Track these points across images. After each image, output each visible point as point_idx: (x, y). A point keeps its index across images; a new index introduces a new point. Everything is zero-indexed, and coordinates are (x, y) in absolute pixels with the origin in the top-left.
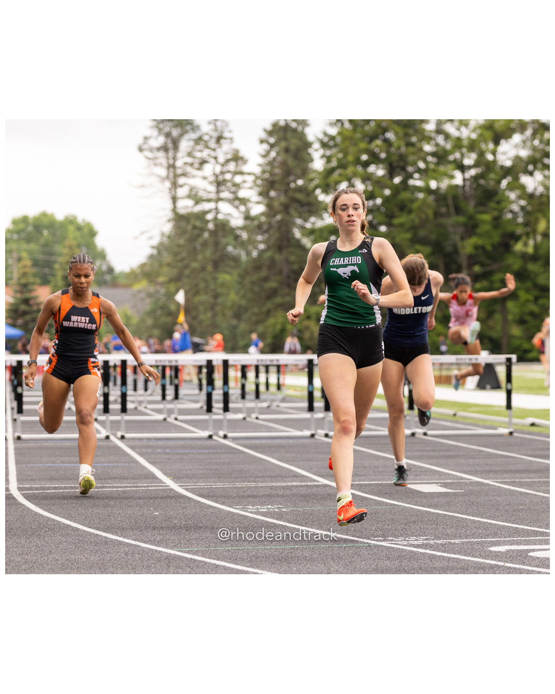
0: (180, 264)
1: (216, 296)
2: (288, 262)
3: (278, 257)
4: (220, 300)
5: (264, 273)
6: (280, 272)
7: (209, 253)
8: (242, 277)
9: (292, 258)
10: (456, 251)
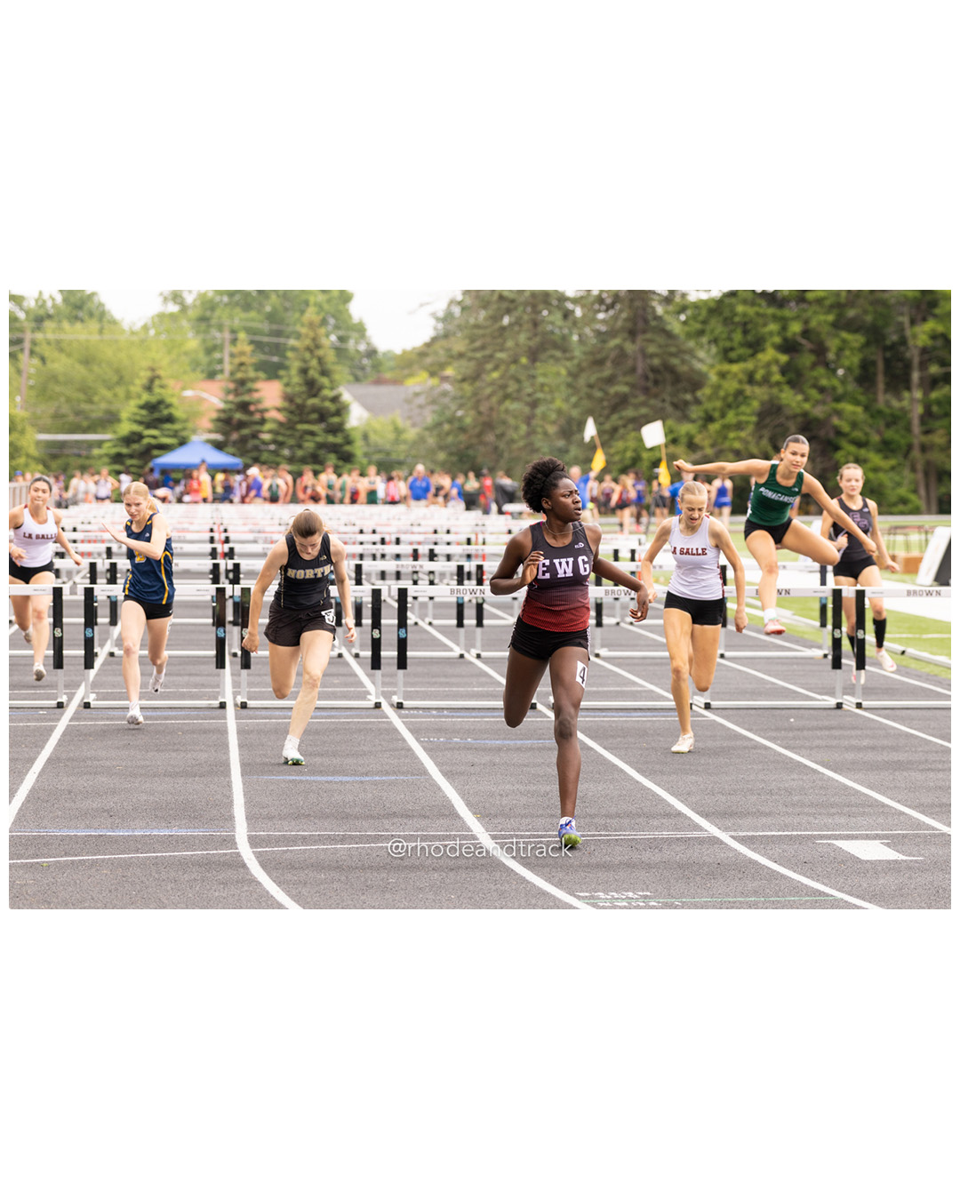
0: (479, 355)
1: (534, 404)
2: (645, 355)
3: (630, 347)
4: (539, 411)
5: (607, 371)
6: (633, 370)
7: (522, 338)
8: (574, 375)
9: (652, 349)
10: (903, 341)
